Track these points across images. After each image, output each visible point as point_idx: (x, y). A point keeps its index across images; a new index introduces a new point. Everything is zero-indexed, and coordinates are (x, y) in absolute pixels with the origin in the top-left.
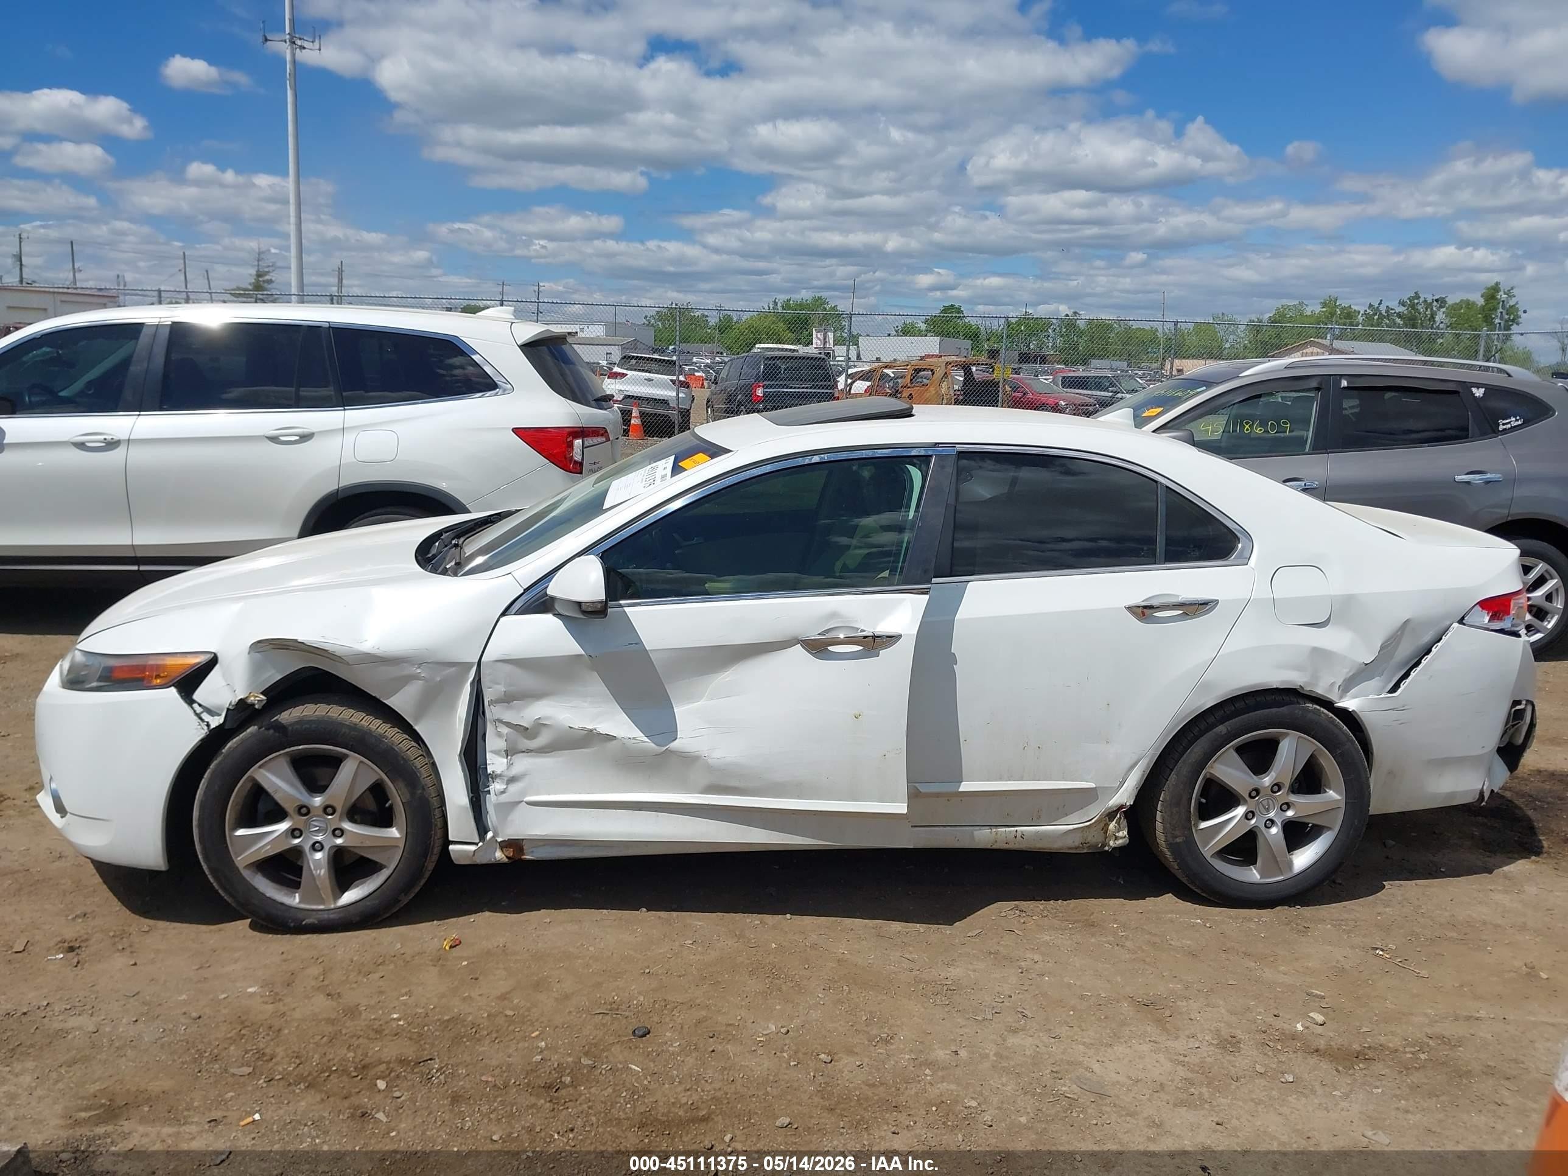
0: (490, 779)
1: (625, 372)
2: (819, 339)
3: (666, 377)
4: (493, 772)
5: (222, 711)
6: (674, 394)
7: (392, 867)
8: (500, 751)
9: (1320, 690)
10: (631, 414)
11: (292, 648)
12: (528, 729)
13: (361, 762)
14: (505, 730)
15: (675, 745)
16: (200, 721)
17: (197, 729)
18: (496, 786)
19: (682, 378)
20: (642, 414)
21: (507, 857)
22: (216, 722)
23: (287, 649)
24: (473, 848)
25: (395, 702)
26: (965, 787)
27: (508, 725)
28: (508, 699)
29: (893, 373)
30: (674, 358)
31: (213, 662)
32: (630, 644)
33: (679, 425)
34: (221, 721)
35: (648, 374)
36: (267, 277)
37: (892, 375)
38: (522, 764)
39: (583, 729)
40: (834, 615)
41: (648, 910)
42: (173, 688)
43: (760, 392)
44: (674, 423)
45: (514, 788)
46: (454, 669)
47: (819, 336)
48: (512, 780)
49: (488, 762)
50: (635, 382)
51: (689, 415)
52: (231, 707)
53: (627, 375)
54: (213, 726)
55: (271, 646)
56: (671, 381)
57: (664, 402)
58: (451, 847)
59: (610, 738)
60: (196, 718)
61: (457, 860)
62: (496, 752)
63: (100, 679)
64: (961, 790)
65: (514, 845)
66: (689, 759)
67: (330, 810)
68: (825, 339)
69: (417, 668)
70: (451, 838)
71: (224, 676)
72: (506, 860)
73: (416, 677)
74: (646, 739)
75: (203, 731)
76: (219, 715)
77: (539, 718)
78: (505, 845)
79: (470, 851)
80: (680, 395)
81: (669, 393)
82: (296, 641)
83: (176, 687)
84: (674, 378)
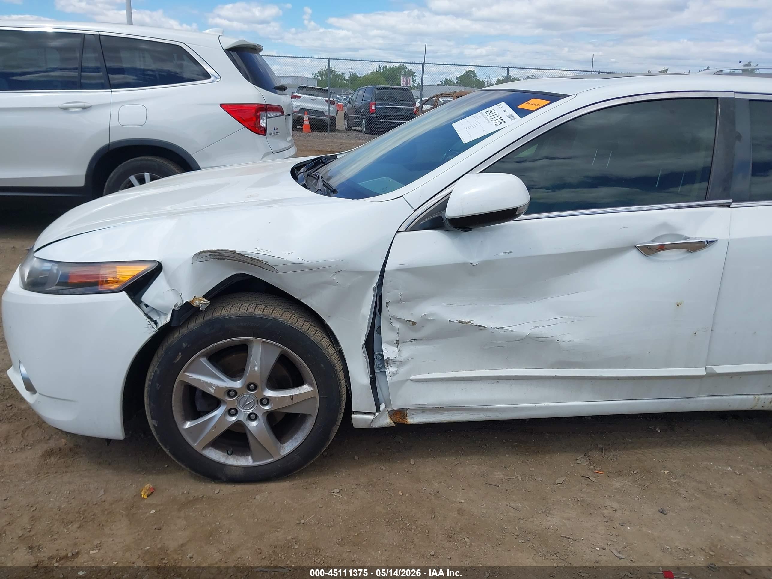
0: (385, 364)
1: (300, 95)
2: (405, 81)
3: (322, 98)
4: (388, 358)
5: (169, 312)
6: (327, 108)
8: (392, 341)
10: (304, 118)
11: (228, 258)
12: (416, 323)
14: (397, 325)
16: (149, 320)
17: (148, 327)
18: (391, 369)
19: (331, 99)
20: (310, 119)
21: (394, 422)
22: (163, 321)
23: (224, 259)
24: (371, 417)
25: (311, 303)
27: (401, 321)
28: (401, 301)
29: (443, 101)
30: (327, 88)
31: (158, 269)
32: (504, 253)
33: (330, 125)
34: (168, 319)
35: (312, 97)
37: (443, 102)
38: (408, 351)
39: (461, 322)
42: (124, 292)
43: (373, 107)
44: (327, 124)
45: (403, 370)
46: (361, 276)
47: (405, 80)
48: (402, 363)
49: (384, 351)
50: (305, 101)
51: (335, 120)
52: (176, 309)
53: (301, 97)
54: (160, 325)
55: (211, 256)
56: (325, 100)
57: (321, 113)
58: (353, 416)
59: (482, 329)
60: (146, 318)
61: (356, 425)
62: (389, 343)
63: (59, 284)
65: (401, 413)
67: (252, 387)
68: (407, 81)
69: (333, 275)
70: (353, 410)
71: (169, 282)
72: (393, 425)
73: (331, 283)
75: (153, 329)
76: (166, 314)
77: (426, 315)
78: (394, 414)
79: (369, 420)
80: (330, 108)
81: (324, 107)
82: (234, 252)
83: (126, 292)
84: (327, 99)
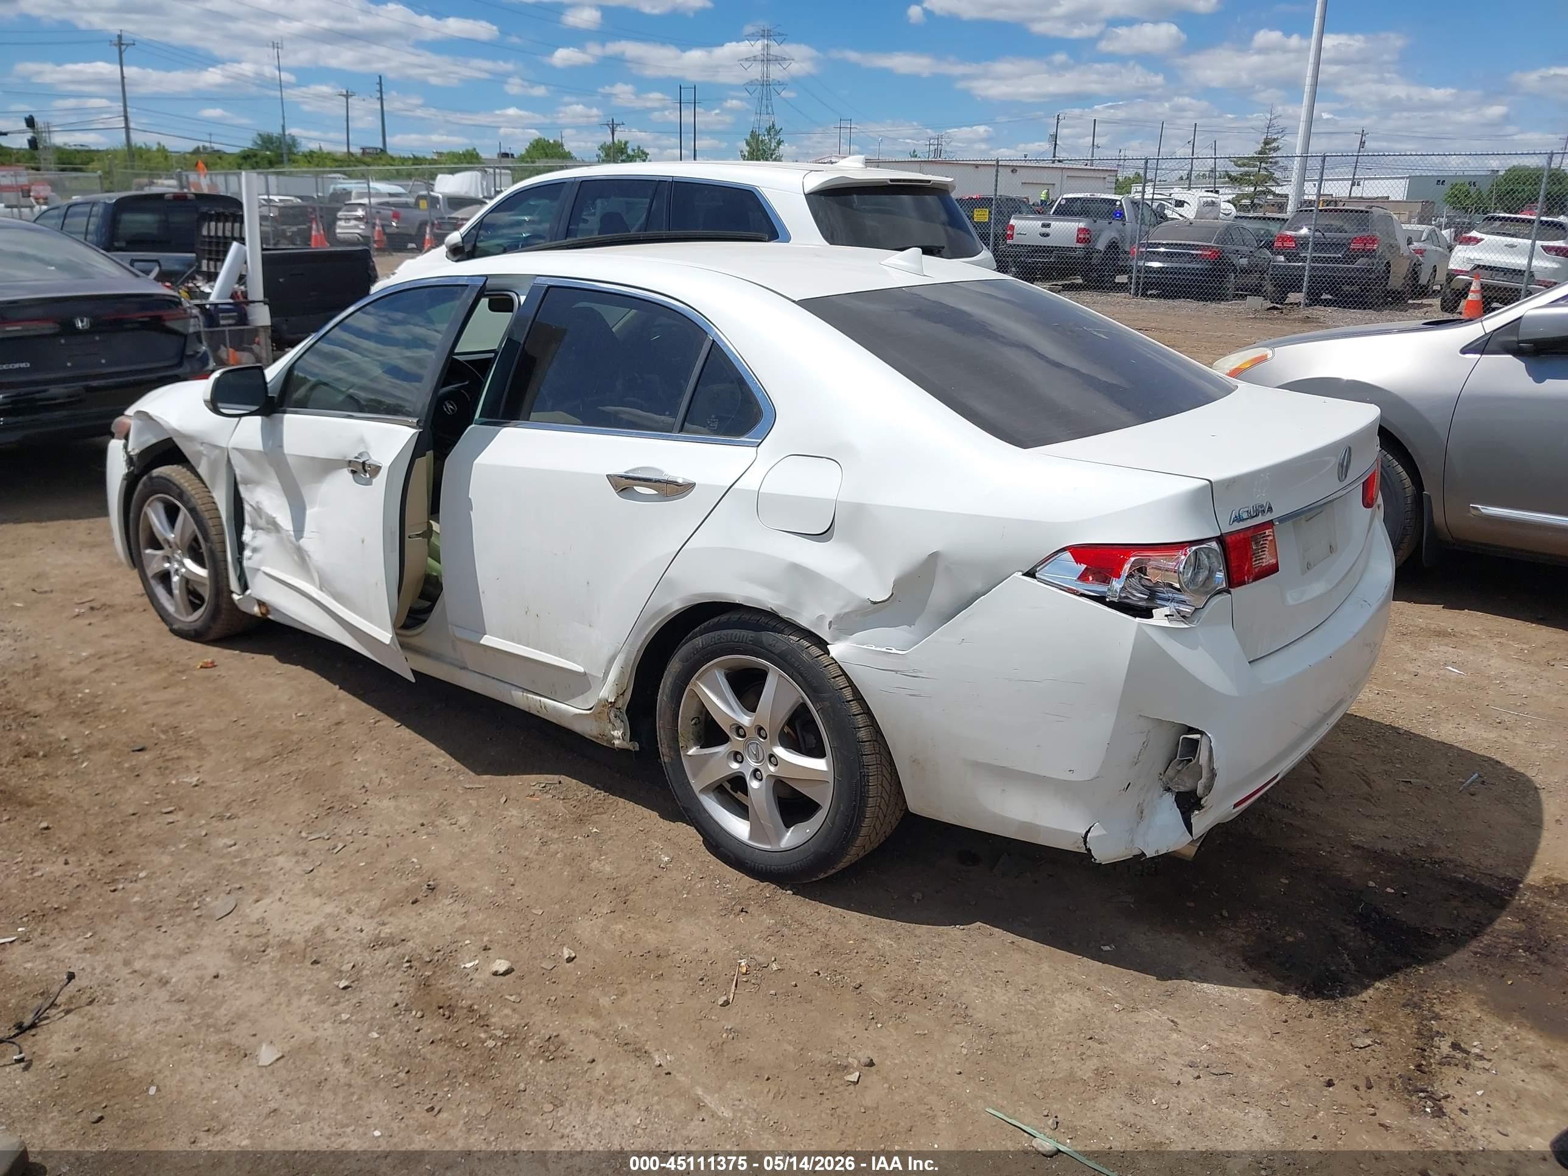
0: (243, 546)
1: (1482, 236)
4: (244, 540)
7: (207, 600)
9: (804, 621)
12: (256, 509)
15: (301, 542)
18: (246, 553)
21: (261, 613)
26: (488, 640)
36: (1274, 145)
38: (261, 538)
39: (271, 516)
41: (341, 688)
45: (256, 557)
46: (218, 451)
48: (255, 550)
49: (244, 532)
53: (1482, 240)
59: (280, 527)
62: (248, 525)
64: (482, 642)
66: (308, 558)
72: (259, 615)
73: (203, 454)
74: (293, 534)
77: (258, 502)
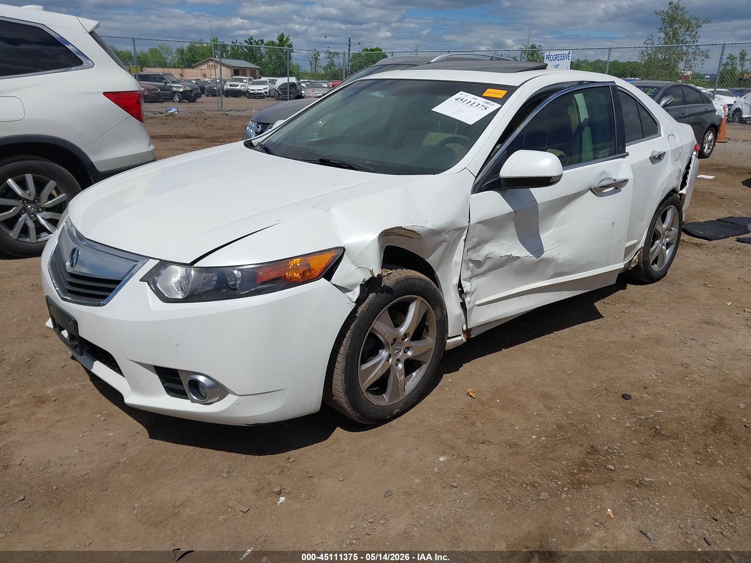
0: (465, 296)
4: (467, 291)
7: (429, 362)
13: (422, 301)
15: (544, 256)
21: (466, 339)
25: (431, 259)
31: (343, 252)
32: (532, 202)
38: (476, 283)
39: (507, 256)
40: (604, 173)
45: (473, 298)
46: (458, 232)
52: (363, 283)
58: (448, 341)
59: (518, 258)
66: (549, 261)
67: (404, 337)
69: (446, 235)
70: (448, 335)
72: (465, 341)
73: (444, 241)
74: (532, 255)
75: (353, 304)
77: (488, 254)
79: (459, 340)
82: (401, 228)
83: (324, 277)
